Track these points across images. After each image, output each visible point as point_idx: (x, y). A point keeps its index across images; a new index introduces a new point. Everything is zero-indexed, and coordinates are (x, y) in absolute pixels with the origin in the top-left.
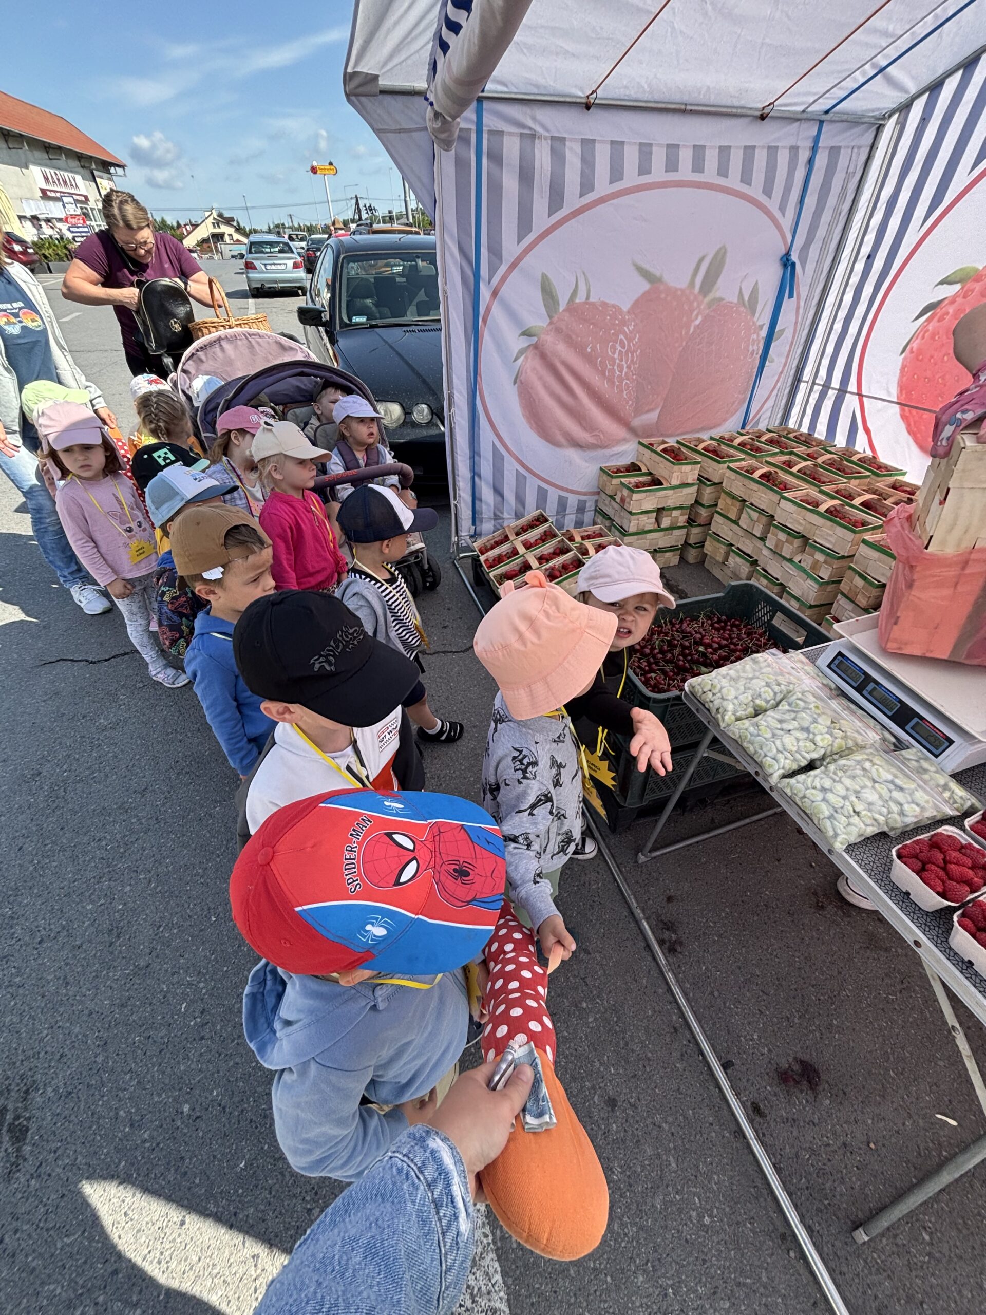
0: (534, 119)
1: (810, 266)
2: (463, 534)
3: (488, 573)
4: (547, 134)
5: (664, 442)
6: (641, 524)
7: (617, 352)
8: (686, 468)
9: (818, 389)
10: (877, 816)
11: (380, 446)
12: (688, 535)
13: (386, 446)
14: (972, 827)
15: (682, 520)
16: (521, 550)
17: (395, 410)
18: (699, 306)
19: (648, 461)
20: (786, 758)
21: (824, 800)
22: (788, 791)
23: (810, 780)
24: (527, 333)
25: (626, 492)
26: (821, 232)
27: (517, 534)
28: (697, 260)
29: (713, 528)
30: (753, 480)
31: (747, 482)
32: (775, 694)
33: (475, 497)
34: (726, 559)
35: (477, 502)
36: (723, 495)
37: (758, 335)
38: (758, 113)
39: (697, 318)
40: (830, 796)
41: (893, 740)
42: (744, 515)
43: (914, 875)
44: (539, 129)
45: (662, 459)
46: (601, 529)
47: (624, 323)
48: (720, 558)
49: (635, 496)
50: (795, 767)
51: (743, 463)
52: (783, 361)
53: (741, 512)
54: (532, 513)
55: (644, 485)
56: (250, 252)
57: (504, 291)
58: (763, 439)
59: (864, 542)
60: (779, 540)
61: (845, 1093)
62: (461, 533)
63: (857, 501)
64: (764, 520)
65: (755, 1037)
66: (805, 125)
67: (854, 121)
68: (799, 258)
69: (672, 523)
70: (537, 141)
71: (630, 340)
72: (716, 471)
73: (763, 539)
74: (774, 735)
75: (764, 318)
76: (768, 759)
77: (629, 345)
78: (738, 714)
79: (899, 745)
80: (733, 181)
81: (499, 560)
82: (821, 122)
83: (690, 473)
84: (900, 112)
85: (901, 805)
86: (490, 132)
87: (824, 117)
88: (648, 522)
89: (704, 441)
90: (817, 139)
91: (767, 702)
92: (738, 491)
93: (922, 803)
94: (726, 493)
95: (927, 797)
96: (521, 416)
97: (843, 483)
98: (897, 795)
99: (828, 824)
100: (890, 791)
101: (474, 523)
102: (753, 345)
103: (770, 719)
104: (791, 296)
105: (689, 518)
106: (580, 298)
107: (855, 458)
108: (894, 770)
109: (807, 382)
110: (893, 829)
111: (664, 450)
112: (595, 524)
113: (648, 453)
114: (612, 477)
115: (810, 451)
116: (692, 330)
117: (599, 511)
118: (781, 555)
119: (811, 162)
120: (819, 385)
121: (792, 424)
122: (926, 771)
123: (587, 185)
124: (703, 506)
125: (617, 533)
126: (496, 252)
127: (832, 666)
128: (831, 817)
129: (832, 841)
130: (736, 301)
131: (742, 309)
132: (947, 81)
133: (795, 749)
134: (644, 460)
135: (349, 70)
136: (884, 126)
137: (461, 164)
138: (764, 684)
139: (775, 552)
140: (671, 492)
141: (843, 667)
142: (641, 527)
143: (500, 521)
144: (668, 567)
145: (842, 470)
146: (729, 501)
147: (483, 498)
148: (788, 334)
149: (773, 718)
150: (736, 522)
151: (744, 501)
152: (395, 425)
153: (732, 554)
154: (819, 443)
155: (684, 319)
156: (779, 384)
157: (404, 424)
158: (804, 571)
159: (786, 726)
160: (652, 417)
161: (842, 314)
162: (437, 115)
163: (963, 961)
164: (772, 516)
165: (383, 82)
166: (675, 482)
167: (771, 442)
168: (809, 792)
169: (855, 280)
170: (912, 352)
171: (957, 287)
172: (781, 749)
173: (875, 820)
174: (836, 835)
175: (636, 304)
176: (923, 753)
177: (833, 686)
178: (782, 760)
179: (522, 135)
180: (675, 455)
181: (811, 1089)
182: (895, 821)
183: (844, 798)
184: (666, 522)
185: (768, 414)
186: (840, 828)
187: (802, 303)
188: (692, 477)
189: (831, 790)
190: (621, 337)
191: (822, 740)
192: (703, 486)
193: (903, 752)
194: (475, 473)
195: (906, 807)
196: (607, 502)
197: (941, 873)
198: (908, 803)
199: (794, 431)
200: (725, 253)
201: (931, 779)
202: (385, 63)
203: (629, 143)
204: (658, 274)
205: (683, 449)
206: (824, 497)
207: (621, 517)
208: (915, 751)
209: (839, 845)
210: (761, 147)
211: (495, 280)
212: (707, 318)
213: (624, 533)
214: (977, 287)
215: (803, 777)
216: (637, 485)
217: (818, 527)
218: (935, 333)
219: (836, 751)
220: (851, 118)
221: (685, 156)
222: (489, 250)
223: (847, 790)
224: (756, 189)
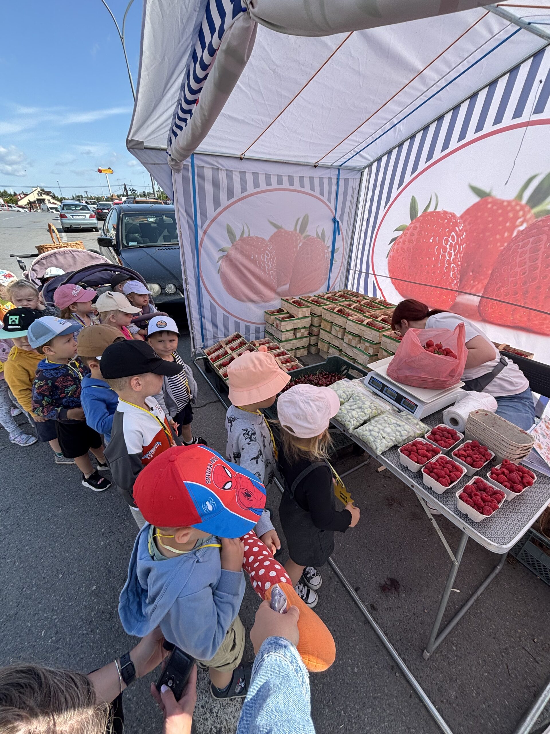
0: (218, 162)
1: (345, 223)
2: (198, 347)
3: (213, 365)
4: (223, 168)
5: (293, 298)
6: (287, 336)
7: (266, 258)
8: (305, 309)
9: (357, 273)
10: (392, 438)
11: (150, 305)
12: (310, 340)
13: (153, 305)
14: (428, 437)
15: (306, 333)
16: (229, 351)
17: (156, 287)
18: (300, 238)
19: (287, 308)
20: (354, 421)
21: (371, 435)
22: (356, 434)
23: (364, 428)
24: (222, 250)
25: (278, 322)
26: (347, 210)
27: (227, 344)
28: (296, 219)
29: (321, 336)
30: (334, 313)
31: (332, 314)
32: (347, 396)
33: (203, 328)
34: (328, 350)
35: (204, 331)
36: (322, 321)
37: (328, 251)
38: (314, 165)
39: (300, 243)
40: (372, 432)
41: (397, 410)
42: (333, 329)
43: (407, 457)
44: (220, 166)
45: (293, 306)
46: (268, 340)
47: (267, 246)
48: (326, 350)
49: (283, 323)
50: (358, 424)
51: (330, 306)
52: (341, 261)
53: (331, 328)
54: (233, 334)
55: (286, 318)
57: (209, 231)
58: (337, 295)
59: (384, 335)
60: (349, 339)
62: (196, 347)
63: (379, 319)
64: (342, 330)
66: (333, 170)
67: (352, 169)
68: (340, 220)
69: (301, 335)
70: (220, 171)
71: (271, 253)
72: (318, 310)
73: (343, 339)
74: (348, 412)
75: (330, 243)
76: (347, 422)
77: (271, 255)
79: (400, 411)
80: (307, 189)
81: (218, 357)
82: (339, 169)
83: (306, 311)
84: (369, 167)
85: (400, 432)
86: (198, 166)
87: (340, 168)
88: (290, 335)
89: (311, 297)
90: (338, 175)
91: (345, 399)
92: (329, 318)
93: (408, 430)
94: (324, 320)
95: (409, 427)
96: (223, 288)
97: (373, 312)
98: (398, 428)
99: (373, 444)
100: (396, 427)
101: (203, 341)
102: (326, 254)
103: (346, 405)
104: (339, 234)
105: (309, 332)
106: (246, 235)
107: (377, 301)
108: (396, 419)
109: (353, 270)
110: (399, 443)
111: (294, 302)
112: (265, 338)
113: (286, 303)
114: (271, 315)
115: (358, 299)
116: (298, 248)
117: (267, 332)
118: (351, 346)
119: (338, 183)
120: (357, 271)
121: (349, 288)
122: (410, 419)
123: (244, 189)
124: (314, 326)
125: (276, 341)
126: (204, 215)
127: (370, 383)
128: (374, 441)
129: (375, 451)
130: (316, 236)
131: (319, 240)
132: (383, 158)
133: (357, 416)
134: (285, 307)
135: (129, 139)
136: (364, 172)
137: (185, 179)
138: (342, 392)
139: (349, 344)
140: (299, 321)
141: (374, 383)
143: (217, 339)
144: (303, 356)
145: (372, 307)
146: (326, 323)
147: (207, 328)
148: (341, 249)
150: (330, 333)
151: (332, 323)
152: (156, 295)
153: (330, 347)
154: (362, 296)
155: (294, 244)
156: (341, 271)
157: (161, 294)
158: (362, 351)
159: (352, 407)
160: (286, 287)
161: (362, 242)
162: (172, 159)
163: (429, 488)
164: (345, 328)
165: (146, 144)
166: (300, 316)
167: (341, 296)
168: (364, 433)
169: (364, 228)
170: (390, 257)
171: (401, 232)
172: (351, 417)
173: (391, 439)
174: (377, 448)
175: (272, 238)
176: (408, 412)
177: (372, 391)
178: (352, 422)
179: (212, 168)
180: (299, 304)
182: (399, 439)
183: (378, 432)
184: (299, 335)
185: (338, 284)
186: (378, 445)
187: (344, 237)
188: (308, 314)
189: (373, 430)
190: (267, 252)
191: (367, 411)
192: (313, 318)
193: (401, 413)
194: (202, 316)
195: (402, 432)
196: (270, 327)
197: (416, 454)
199: (350, 291)
200: (308, 217)
201: (412, 421)
202: (147, 138)
203: (261, 174)
204: (280, 225)
205: (302, 301)
206: (365, 318)
207: (278, 334)
208: (405, 412)
209: (379, 453)
210: (317, 177)
211: (205, 227)
212: (304, 243)
213: (280, 341)
214: (409, 232)
215: (361, 427)
216: (283, 319)
217: (364, 331)
218: (397, 250)
219: (374, 415)
220: (351, 168)
221: (285, 180)
222: (201, 214)
223: (379, 429)
224: (317, 193)
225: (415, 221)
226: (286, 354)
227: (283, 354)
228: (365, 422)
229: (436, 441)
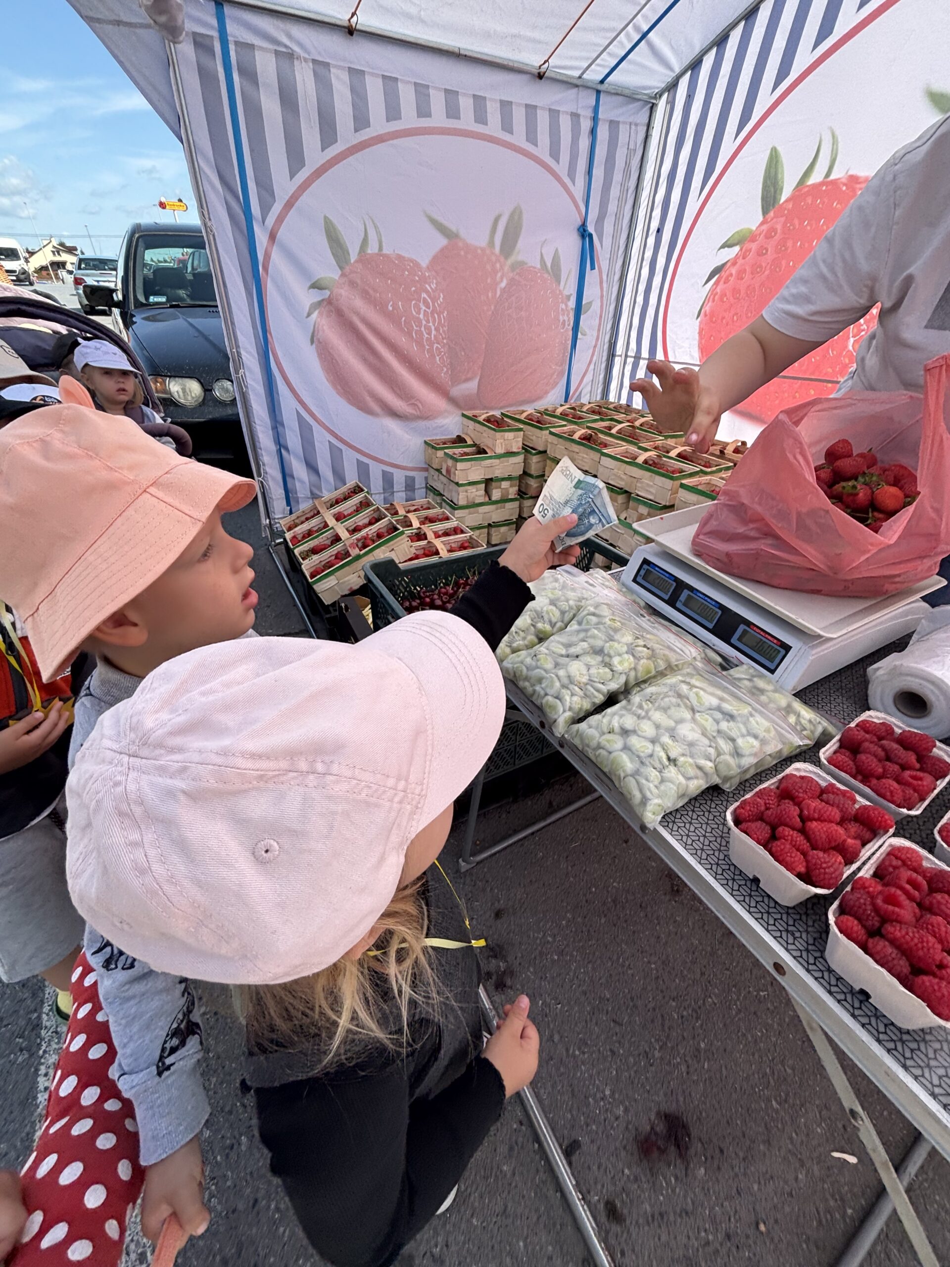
0: (290, 36)
1: (607, 241)
2: (276, 517)
3: (295, 553)
4: (307, 56)
5: (487, 413)
6: (471, 496)
7: (422, 312)
8: (509, 436)
9: (630, 361)
10: (703, 762)
12: (521, 508)
14: (830, 761)
15: (513, 492)
16: (331, 522)
17: (194, 387)
18: (502, 268)
19: (476, 434)
20: (572, 695)
21: (626, 748)
22: (577, 742)
23: (605, 721)
24: (316, 286)
25: (450, 462)
26: (612, 207)
27: (330, 507)
28: (492, 219)
30: (573, 441)
31: (568, 444)
32: (563, 613)
33: (285, 473)
35: (288, 479)
36: (548, 462)
37: (566, 305)
38: (536, 71)
39: (502, 281)
40: (634, 741)
41: (719, 659)
43: (760, 850)
44: (296, 49)
45: (485, 428)
46: (429, 502)
47: (424, 280)
49: (460, 466)
50: (587, 705)
51: (563, 428)
52: (595, 334)
54: (348, 483)
55: (469, 454)
56: (79, 268)
57: (281, 234)
59: (682, 486)
61: (722, 1151)
62: (272, 515)
63: (673, 454)
65: (607, 1092)
66: (583, 93)
67: (629, 96)
68: (596, 230)
69: (502, 495)
70: (296, 62)
71: (434, 300)
72: (540, 439)
74: (557, 665)
75: (570, 287)
76: (550, 698)
77: (434, 305)
78: (515, 645)
79: (727, 664)
80: (519, 138)
81: (306, 535)
82: (598, 92)
83: (512, 440)
84: (669, 91)
85: (733, 740)
86: (237, 43)
87: (600, 87)
88: (478, 493)
89: (525, 412)
90: (596, 109)
91: (553, 625)
93: (762, 734)
94: (551, 458)
95: (766, 724)
96: (325, 380)
97: (660, 442)
98: (724, 725)
99: (631, 783)
100: (718, 723)
101: (288, 503)
102: (563, 315)
103: (555, 644)
104: (593, 268)
105: (519, 490)
108: (719, 693)
109: (621, 356)
110: (726, 779)
111: (488, 420)
113: (471, 424)
114: (437, 449)
115: (628, 417)
116: (498, 293)
117: (431, 489)
119: (593, 132)
120: (631, 357)
121: (612, 398)
122: (762, 691)
123: (361, 121)
125: (448, 507)
126: (266, 187)
127: (639, 579)
128: (636, 773)
129: (638, 810)
130: (539, 266)
131: (546, 276)
132: (705, 58)
133: (585, 679)
134: (469, 432)
136: (657, 105)
137: (207, 78)
138: (547, 601)
140: (497, 461)
141: (651, 578)
142: (470, 500)
147: (295, 473)
148: (596, 307)
149: (559, 642)
152: (193, 403)
154: (637, 411)
155: (489, 281)
156: (595, 358)
157: (203, 403)
158: (630, 525)
159: (573, 650)
160: (471, 386)
161: (642, 288)
163: (852, 991)
166: (500, 450)
167: (593, 412)
168: (604, 740)
169: (649, 254)
170: (706, 315)
171: (737, 249)
172: (565, 681)
173: (700, 768)
174: (644, 801)
175: (435, 260)
176: (756, 669)
177: (642, 604)
178: (568, 698)
179: (277, 52)
180: (497, 424)
181: (681, 1155)
182: (728, 766)
184: (496, 495)
185: (589, 388)
186: (650, 787)
187: (605, 277)
188: (516, 446)
189: (634, 732)
190: (424, 295)
191: (621, 663)
192: (529, 456)
193: (732, 672)
194: (281, 445)
195: (740, 741)
196: (436, 477)
197: (800, 839)
198: (743, 736)
199: (613, 403)
200: (521, 212)
201: (771, 700)
203: (404, 82)
204: (454, 229)
205: (506, 419)
206: (641, 452)
207: (450, 491)
208: (746, 669)
209: (652, 817)
210: (543, 108)
211: (271, 220)
212: (512, 282)
213: (454, 507)
214: (754, 246)
215: (597, 717)
216: (462, 455)
217: (638, 480)
218: (724, 294)
219: (642, 676)
220: (626, 92)
221: (466, 105)
222: (257, 184)
223: (658, 727)
224: (542, 150)
225: (771, 214)
226: (462, 532)
227: (456, 531)
228: (611, 700)
229: (864, 775)
